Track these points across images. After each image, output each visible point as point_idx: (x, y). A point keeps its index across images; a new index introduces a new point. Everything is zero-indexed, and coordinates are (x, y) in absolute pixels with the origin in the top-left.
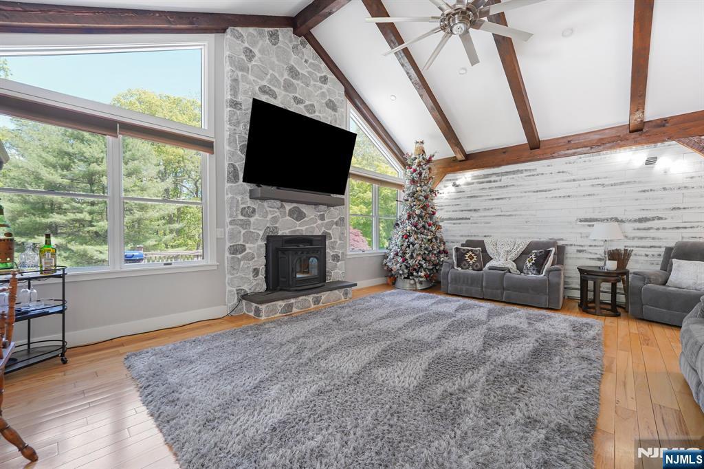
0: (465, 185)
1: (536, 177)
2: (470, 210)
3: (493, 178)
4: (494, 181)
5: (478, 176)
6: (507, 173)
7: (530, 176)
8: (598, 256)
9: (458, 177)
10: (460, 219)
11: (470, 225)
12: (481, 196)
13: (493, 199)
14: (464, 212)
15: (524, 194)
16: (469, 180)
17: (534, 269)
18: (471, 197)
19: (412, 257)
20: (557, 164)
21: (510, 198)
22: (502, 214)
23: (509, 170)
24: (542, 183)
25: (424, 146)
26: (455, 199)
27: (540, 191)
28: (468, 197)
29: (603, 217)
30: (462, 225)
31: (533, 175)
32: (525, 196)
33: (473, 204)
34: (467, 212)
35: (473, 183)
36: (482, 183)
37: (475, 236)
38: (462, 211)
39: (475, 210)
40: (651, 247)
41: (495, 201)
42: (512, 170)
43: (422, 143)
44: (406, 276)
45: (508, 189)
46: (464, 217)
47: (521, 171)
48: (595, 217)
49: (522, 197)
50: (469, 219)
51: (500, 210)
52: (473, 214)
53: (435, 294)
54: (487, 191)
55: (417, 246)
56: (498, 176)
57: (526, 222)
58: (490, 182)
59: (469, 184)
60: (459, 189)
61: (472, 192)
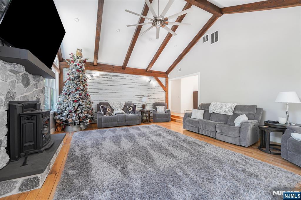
0: (96, 77)
1: (124, 79)
2: (99, 89)
3: (109, 77)
4: (109, 78)
5: (102, 74)
6: (114, 76)
7: (122, 78)
8: (140, 106)
9: (92, 73)
10: (93, 93)
11: (98, 96)
12: (103, 83)
13: (109, 85)
14: (96, 90)
15: (120, 85)
16: (98, 75)
17: (132, 112)
18: (99, 83)
19: (81, 113)
20: (130, 76)
21: (115, 86)
22: (112, 92)
23: (114, 75)
24: (126, 82)
25: (82, 52)
26: (91, 83)
27: (125, 85)
28: (97, 83)
29: (141, 95)
30: (95, 96)
31: (123, 79)
32: (120, 86)
33: (100, 86)
34: (97, 90)
35: (100, 77)
36: (104, 78)
37: (101, 100)
38: (95, 89)
39: (101, 89)
40: (150, 103)
41: (109, 86)
42: (116, 75)
43: (81, 50)
44: (78, 124)
45: (114, 82)
46: (96, 92)
47: (119, 76)
48: (139, 95)
49: (119, 86)
50: (98, 93)
51: (111, 90)
52: (100, 91)
53: (90, 130)
54: (106, 81)
55: (84, 106)
56: (111, 76)
57: (121, 95)
58: (107, 78)
59: (98, 77)
60: (93, 78)
61: (100, 81)
